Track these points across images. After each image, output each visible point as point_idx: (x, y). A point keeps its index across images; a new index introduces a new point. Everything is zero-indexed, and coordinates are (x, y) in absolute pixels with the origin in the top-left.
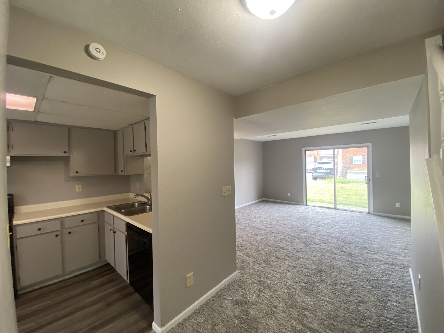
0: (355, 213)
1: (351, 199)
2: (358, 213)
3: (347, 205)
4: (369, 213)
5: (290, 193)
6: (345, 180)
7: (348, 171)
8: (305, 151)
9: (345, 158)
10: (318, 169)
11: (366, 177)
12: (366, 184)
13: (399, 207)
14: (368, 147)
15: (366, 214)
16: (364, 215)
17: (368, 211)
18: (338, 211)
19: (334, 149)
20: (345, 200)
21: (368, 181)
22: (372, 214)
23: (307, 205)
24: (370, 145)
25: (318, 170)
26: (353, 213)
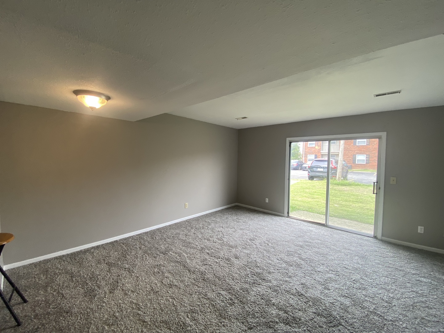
0: (355, 235)
1: (350, 208)
2: (359, 236)
3: (344, 218)
4: (375, 237)
5: (268, 199)
6: (346, 182)
7: (350, 171)
8: (290, 143)
9: (347, 157)
10: (315, 167)
11: (374, 183)
12: (374, 193)
13: (423, 232)
14: (380, 138)
15: (371, 238)
16: (367, 240)
17: (374, 235)
18: (329, 229)
19: (330, 140)
20: (342, 210)
21: (376, 189)
22: (380, 240)
23: (288, 216)
24: (384, 135)
25: (314, 169)
26: (352, 235)
